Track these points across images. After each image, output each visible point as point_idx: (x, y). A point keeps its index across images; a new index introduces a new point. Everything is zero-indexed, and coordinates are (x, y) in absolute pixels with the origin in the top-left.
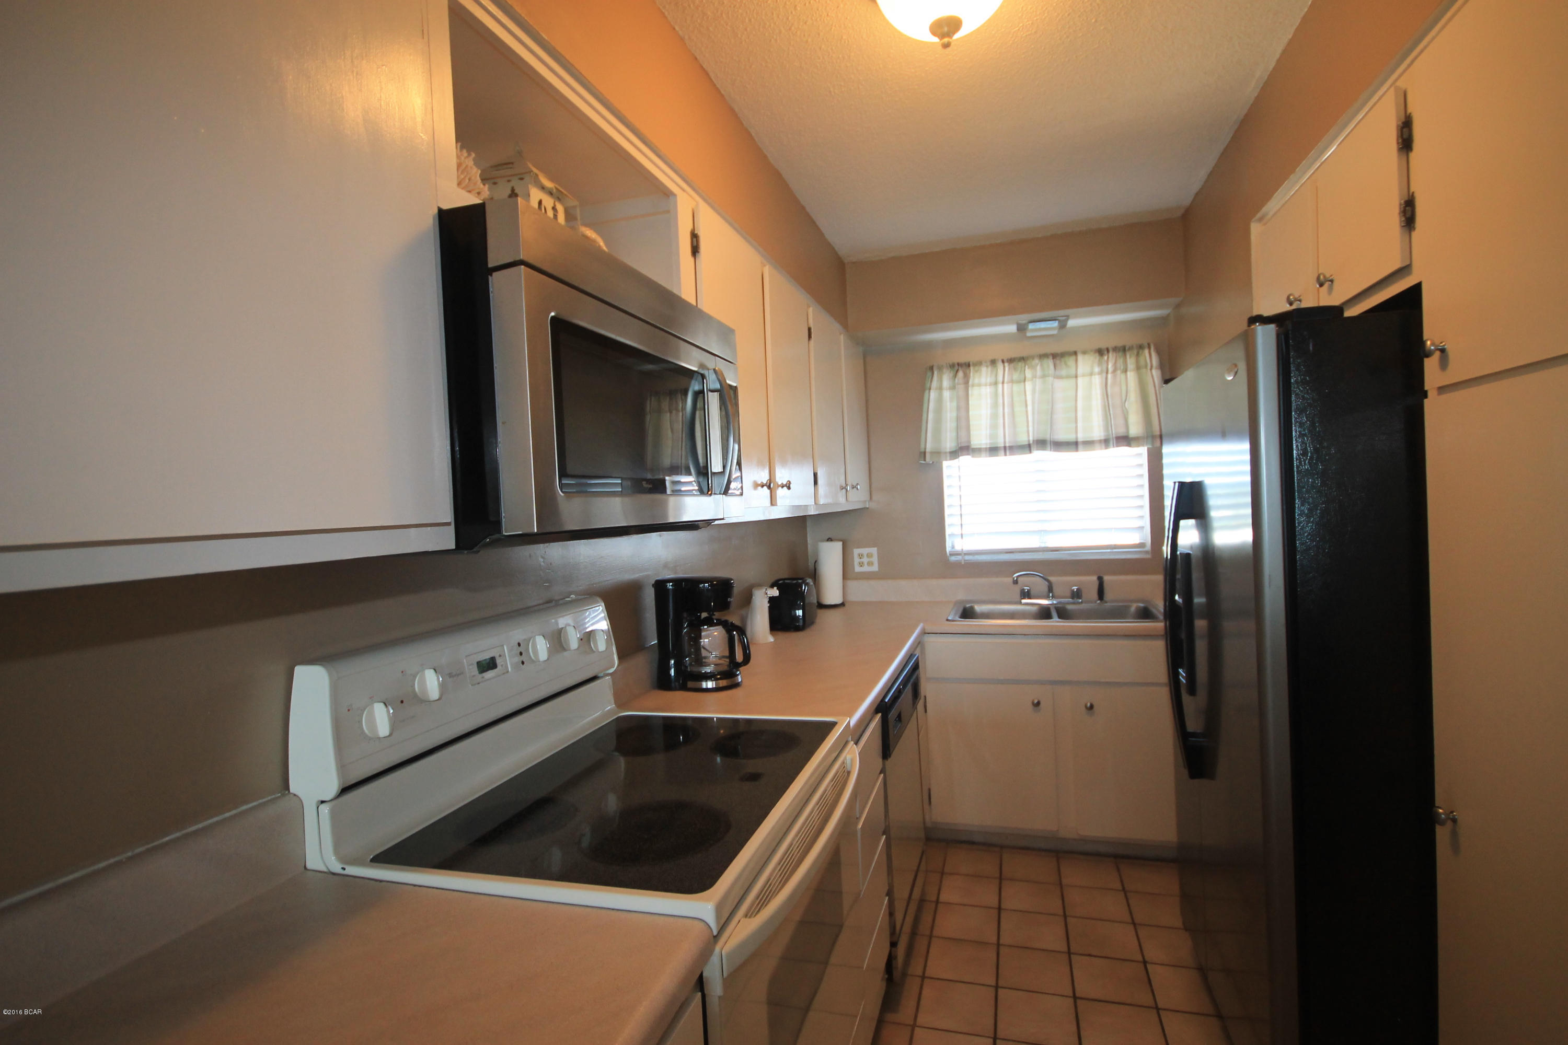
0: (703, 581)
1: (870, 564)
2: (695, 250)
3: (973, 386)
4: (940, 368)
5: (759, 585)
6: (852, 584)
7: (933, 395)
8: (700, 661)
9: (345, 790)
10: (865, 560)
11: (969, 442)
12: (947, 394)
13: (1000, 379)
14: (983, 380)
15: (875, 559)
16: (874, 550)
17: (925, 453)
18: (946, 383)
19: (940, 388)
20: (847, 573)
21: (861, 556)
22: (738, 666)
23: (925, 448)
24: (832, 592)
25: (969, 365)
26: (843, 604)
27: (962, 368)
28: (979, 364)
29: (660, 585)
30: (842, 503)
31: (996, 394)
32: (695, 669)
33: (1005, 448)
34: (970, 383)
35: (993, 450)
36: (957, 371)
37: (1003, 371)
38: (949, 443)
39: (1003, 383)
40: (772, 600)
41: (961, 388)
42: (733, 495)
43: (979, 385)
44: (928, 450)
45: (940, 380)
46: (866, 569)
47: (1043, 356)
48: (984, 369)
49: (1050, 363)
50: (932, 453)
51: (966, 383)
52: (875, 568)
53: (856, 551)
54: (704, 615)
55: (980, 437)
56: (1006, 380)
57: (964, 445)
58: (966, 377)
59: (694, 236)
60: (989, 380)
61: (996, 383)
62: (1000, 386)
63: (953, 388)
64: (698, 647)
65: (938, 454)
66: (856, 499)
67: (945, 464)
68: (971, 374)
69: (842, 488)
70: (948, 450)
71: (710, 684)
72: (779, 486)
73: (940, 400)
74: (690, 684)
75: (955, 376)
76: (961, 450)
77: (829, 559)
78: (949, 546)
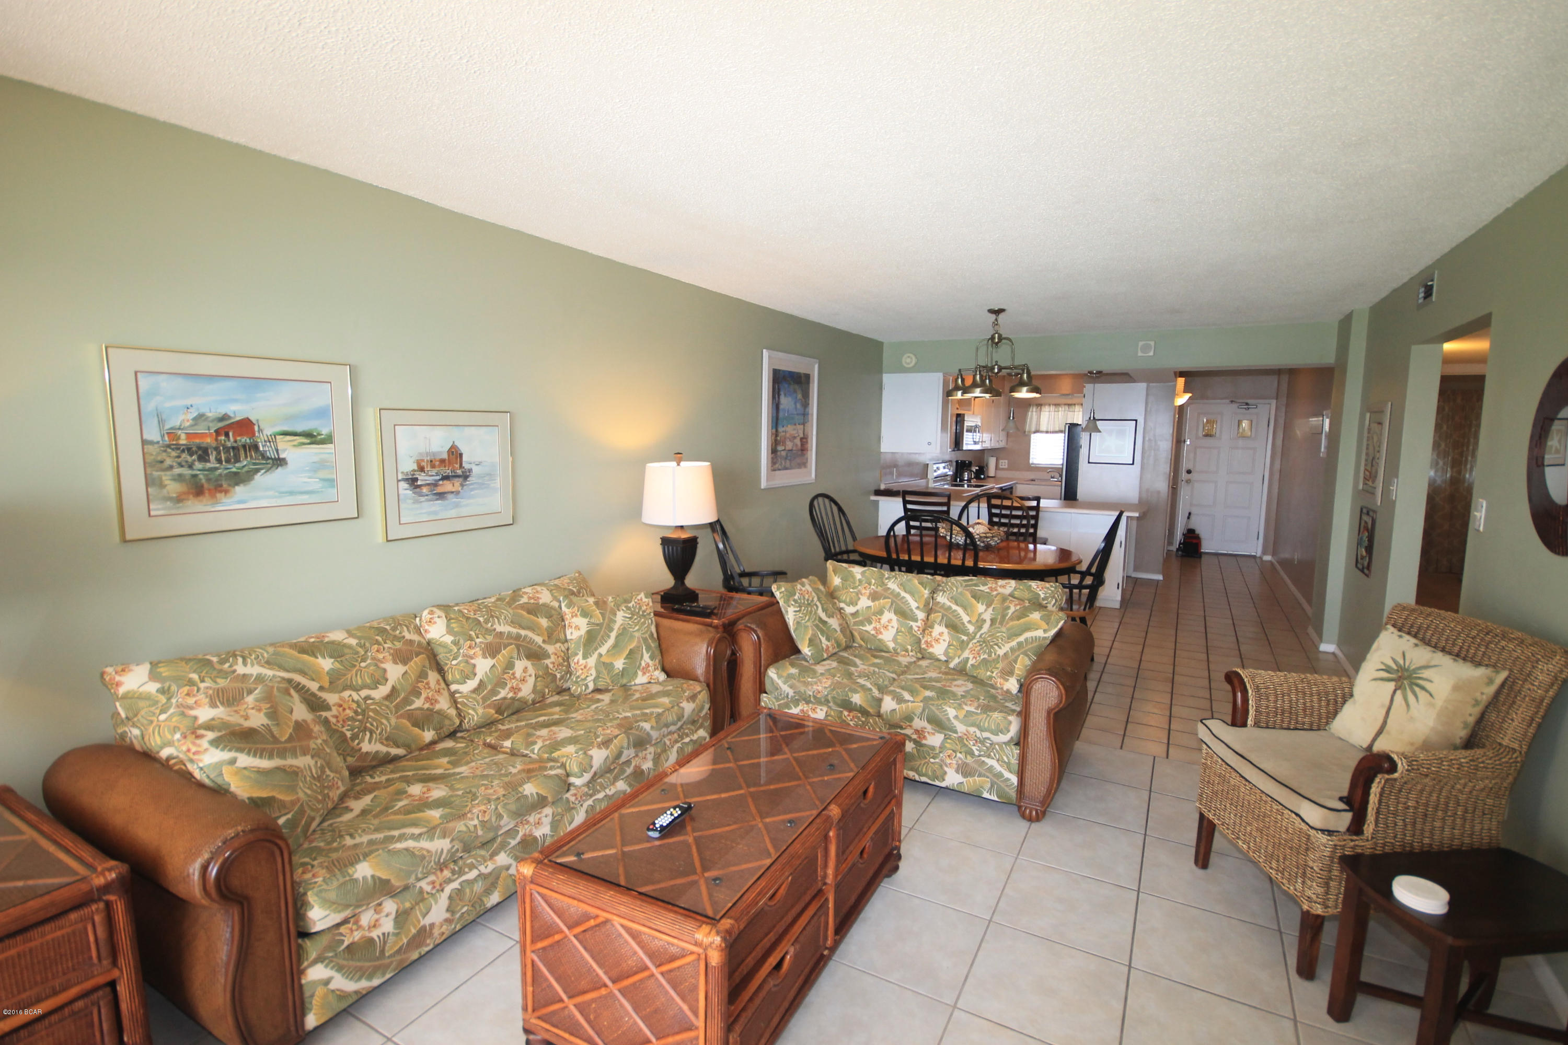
3: (1043, 411)
4: (1033, 405)
5: (974, 466)
6: (998, 471)
7: (1030, 413)
10: (1003, 464)
11: (1039, 429)
12: (1034, 413)
14: (1046, 410)
15: (1006, 464)
16: (1006, 461)
18: (1034, 410)
19: (1032, 411)
20: (997, 467)
24: (992, 471)
25: (1042, 405)
26: (995, 477)
27: (1040, 405)
28: (1045, 405)
30: (997, 446)
31: (1050, 415)
35: (1047, 432)
37: (1052, 408)
38: (1033, 429)
40: (977, 470)
41: (1039, 412)
44: (1027, 431)
45: (1032, 409)
46: (1003, 467)
47: (1065, 404)
48: (1047, 407)
49: (1067, 407)
51: (1041, 411)
52: (1006, 467)
53: (1001, 461)
55: (1043, 427)
56: (1052, 411)
58: (1041, 409)
60: (1048, 410)
61: (1050, 412)
63: (1036, 412)
65: (1029, 432)
66: (1002, 444)
67: (1032, 436)
69: (997, 441)
70: (1033, 431)
73: (1032, 415)
75: (1037, 407)
76: (1037, 431)
77: (992, 462)
78: (1031, 462)
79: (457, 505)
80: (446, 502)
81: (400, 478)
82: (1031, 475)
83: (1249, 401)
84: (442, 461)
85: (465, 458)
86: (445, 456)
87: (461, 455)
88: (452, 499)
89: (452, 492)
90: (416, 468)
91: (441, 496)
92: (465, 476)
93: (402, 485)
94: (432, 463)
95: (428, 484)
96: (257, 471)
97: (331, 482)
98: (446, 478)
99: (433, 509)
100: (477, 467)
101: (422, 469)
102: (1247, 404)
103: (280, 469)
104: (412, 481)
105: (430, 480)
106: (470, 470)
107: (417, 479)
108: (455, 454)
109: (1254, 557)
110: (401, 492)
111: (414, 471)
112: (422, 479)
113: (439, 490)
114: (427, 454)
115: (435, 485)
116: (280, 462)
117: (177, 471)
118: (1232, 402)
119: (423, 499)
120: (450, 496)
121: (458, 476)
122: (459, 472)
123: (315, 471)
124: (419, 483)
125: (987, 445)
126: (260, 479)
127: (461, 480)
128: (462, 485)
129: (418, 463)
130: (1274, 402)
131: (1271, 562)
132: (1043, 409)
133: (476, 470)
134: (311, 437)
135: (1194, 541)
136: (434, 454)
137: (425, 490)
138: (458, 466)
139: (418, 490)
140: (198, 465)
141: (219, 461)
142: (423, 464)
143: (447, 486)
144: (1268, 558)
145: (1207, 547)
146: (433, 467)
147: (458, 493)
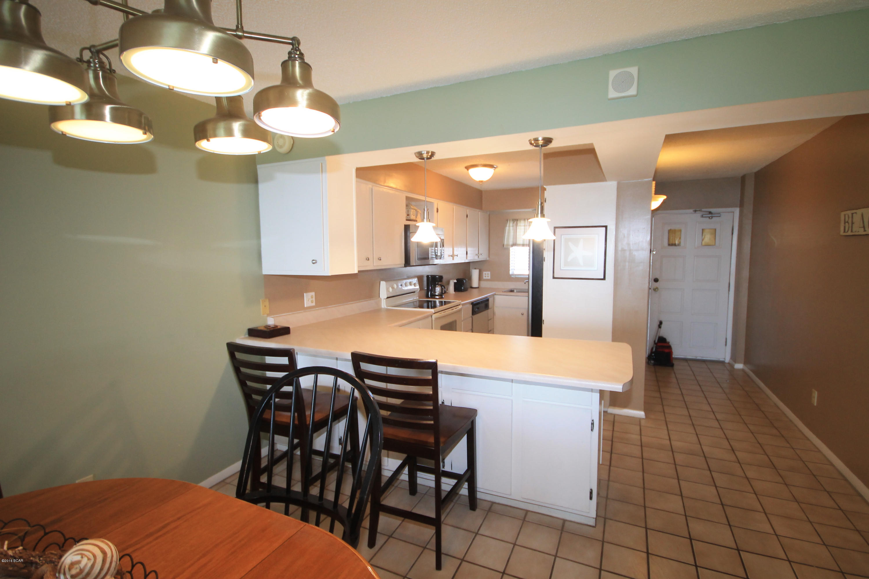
0: (437, 276)
1: (488, 276)
2: (437, 211)
3: (519, 226)
4: (510, 221)
5: (451, 279)
6: (481, 282)
7: (507, 228)
8: (435, 292)
9: (387, 298)
10: (487, 275)
11: (516, 242)
12: (511, 228)
13: (526, 225)
14: (522, 225)
15: (489, 275)
16: (489, 273)
17: (504, 245)
18: (511, 225)
19: (510, 226)
20: (480, 278)
21: (485, 274)
22: (443, 294)
23: (504, 244)
24: (475, 283)
25: (518, 220)
26: (478, 288)
27: (516, 220)
28: (521, 220)
29: (428, 276)
30: (477, 259)
31: (525, 229)
32: (434, 294)
33: (526, 245)
34: (518, 225)
36: (514, 221)
38: (511, 243)
39: (527, 226)
40: (455, 283)
41: (515, 226)
42: (442, 259)
43: (521, 226)
44: (505, 244)
45: (510, 224)
46: (487, 278)
48: (522, 221)
50: (506, 245)
52: (489, 278)
53: (484, 273)
54: (437, 283)
55: (520, 241)
56: (528, 225)
57: (515, 243)
59: (437, 209)
60: (523, 224)
61: (525, 226)
62: (526, 227)
63: (513, 226)
64: (435, 289)
65: (508, 245)
66: (483, 257)
67: (511, 248)
68: (518, 223)
69: (476, 255)
70: (511, 244)
71: (437, 297)
72: (455, 255)
73: (509, 230)
74: (433, 297)
75: (514, 223)
76: (514, 244)
77: (475, 274)
78: (511, 273)
82: (511, 285)
83: (713, 210)
102: (710, 213)
109: (722, 363)
118: (695, 211)
125: (471, 258)
130: (737, 211)
131: (743, 370)
132: (519, 223)
135: (666, 351)
144: (739, 366)
145: (677, 352)
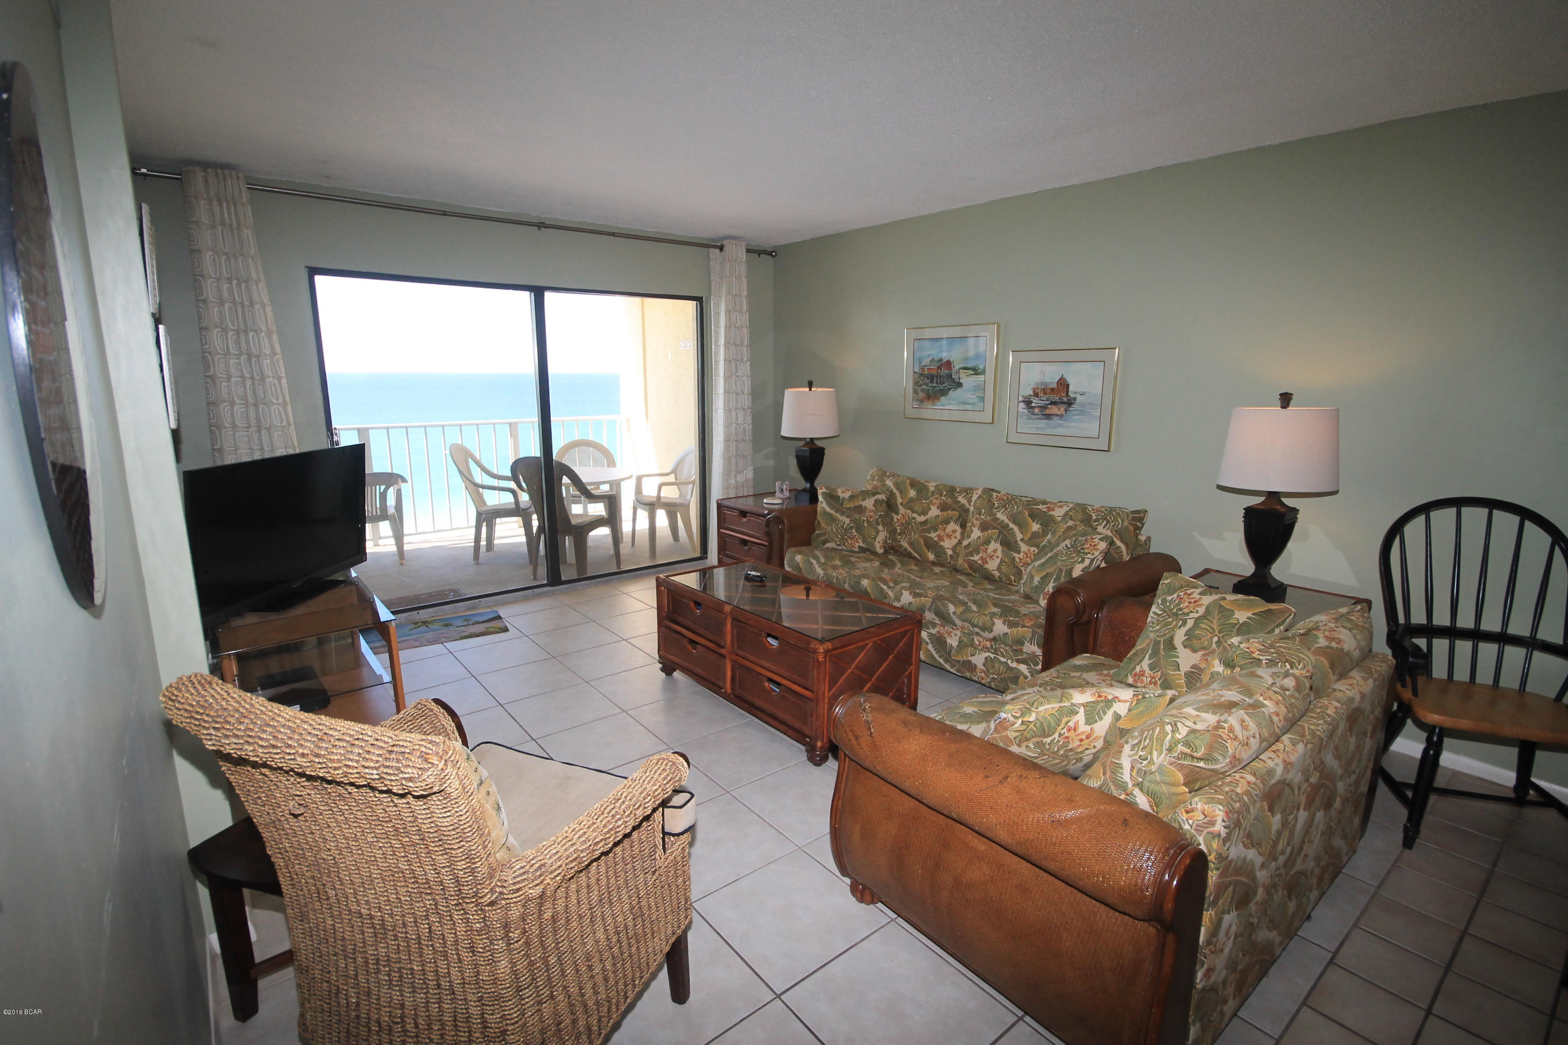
79: (1060, 426)
80: (1051, 422)
81: (1020, 400)
84: (1053, 390)
85: (1071, 389)
86: (1055, 386)
87: (1068, 386)
88: (1056, 420)
89: (1057, 415)
90: (1032, 393)
91: (1048, 417)
92: (1070, 403)
93: (1022, 405)
94: (1044, 391)
95: (1040, 407)
96: (950, 389)
97: (982, 399)
98: (1053, 403)
99: (1041, 426)
100: (1082, 396)
101: (1036, 395)
103: (959, 389)
104: (1028, 403)
105: (1042, 403)
106: (1075, 399)
107: (1031, 402)
108: (1063, 385)
110: (1020, 409)
111: (1030, 395)
112: (1035, 402)
113: (1048, 412)
114: (1042, 383)
115: (1044, 407)
116: (960, 385)
117: (924, 387)
119: (1034, 417)
120: (1055, 418)
121: (1064, 403)
122: (1065, 399)
123: (975, 391)
124: (1033, 405)
126: (952, 393)
127: (1065, 406)
128: (1066, 410)
129: (1034, 390)
133: (1079, 398)
134: (976, 371)
136: (1046, 384)
137: (1036, 411)
138: (1064, 394)
139: (1031, 410)
140: (930, 385)
141: (937, 383)
142: (1037, 391)
143: (1054, 410)
146: (1045, 394)
147: (1061, 416)
